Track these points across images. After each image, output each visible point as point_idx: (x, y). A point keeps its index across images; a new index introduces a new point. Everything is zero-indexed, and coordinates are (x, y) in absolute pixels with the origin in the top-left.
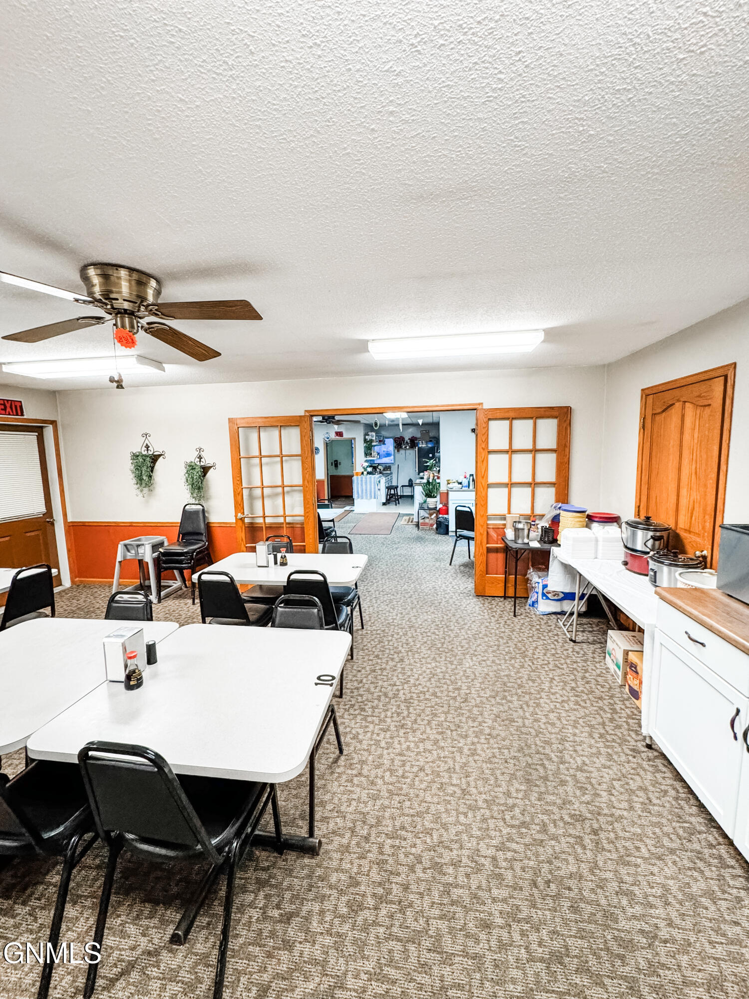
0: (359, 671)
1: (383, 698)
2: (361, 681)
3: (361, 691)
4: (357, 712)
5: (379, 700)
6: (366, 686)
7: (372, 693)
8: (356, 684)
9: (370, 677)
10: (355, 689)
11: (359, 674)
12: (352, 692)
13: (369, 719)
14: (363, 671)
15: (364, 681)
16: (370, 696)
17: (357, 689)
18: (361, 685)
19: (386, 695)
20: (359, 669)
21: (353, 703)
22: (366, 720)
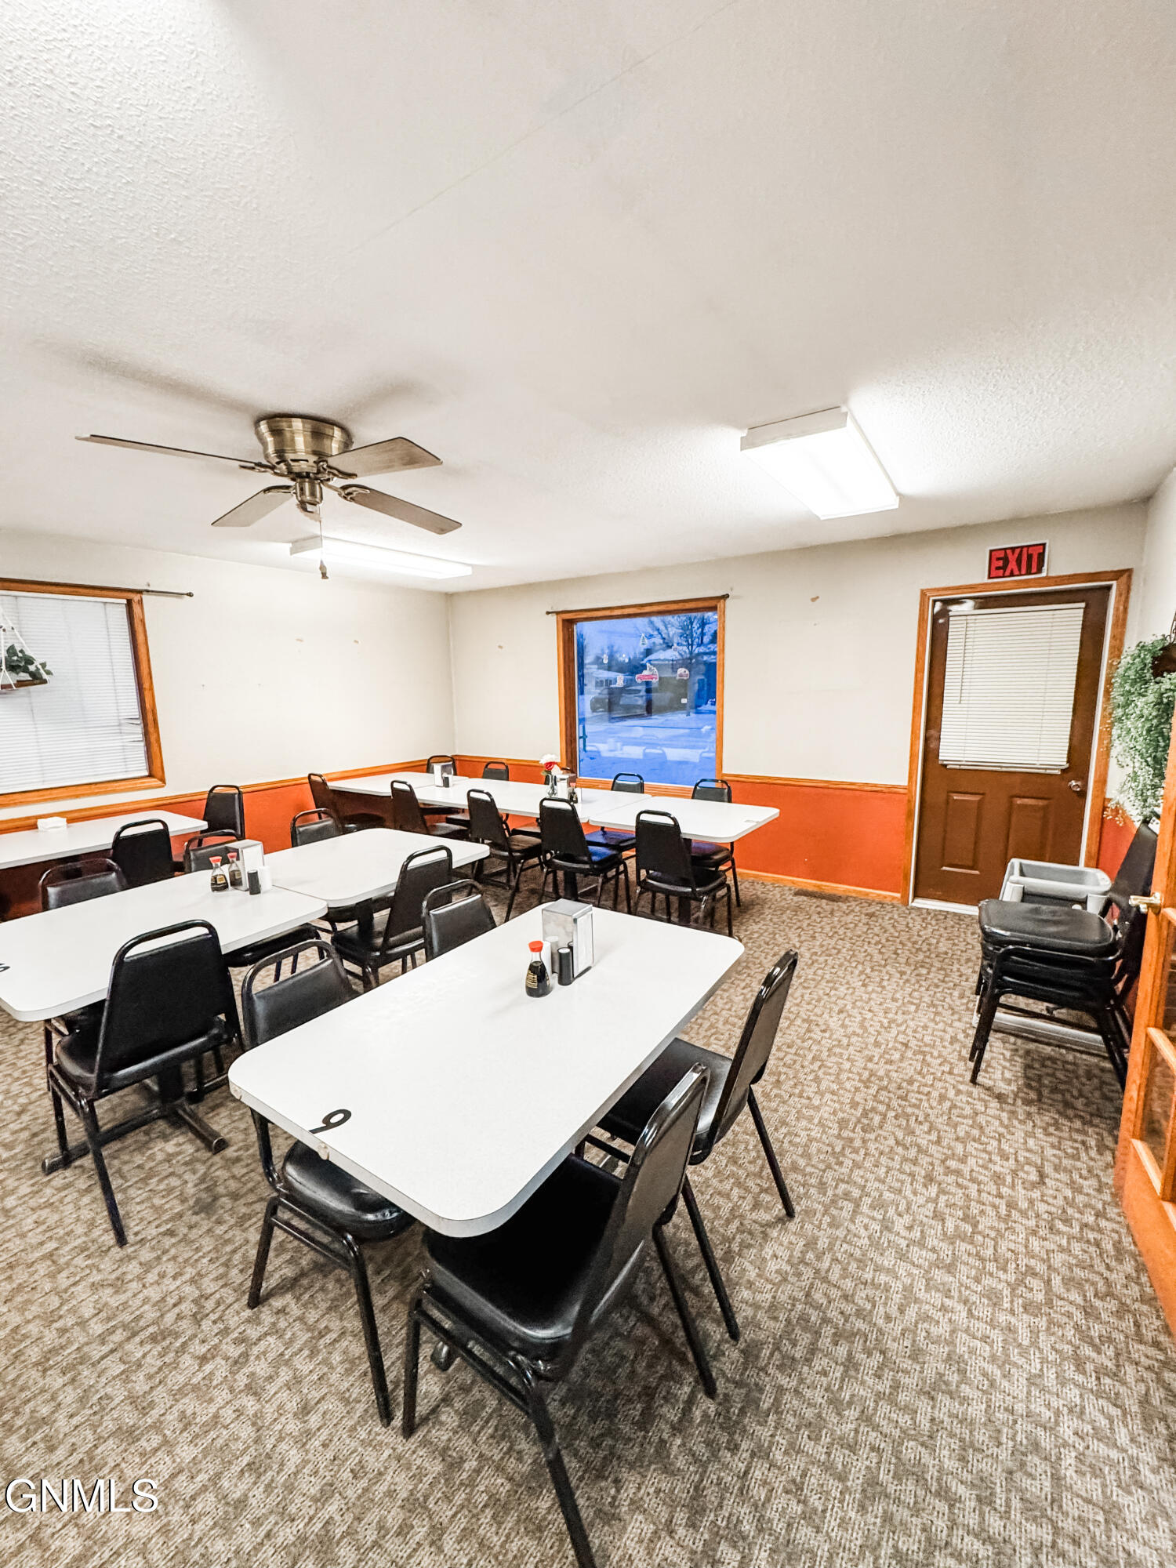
0: (305, 1410)
1: (130, 1418)
2: (252, 1390)
3: (219, 1368)
4: (170, 1318)
5: (132, 1399)
6: (222, 1396)
7: (178, 1394)
8: (261, 1368)
9: (246, 1432)
10: (245, 1355)
11: (292, 1406)
12: (241, 1340)
13: (118, 1336)
14: (293, 1426)
15: (250, 1404)
16: (177, 1379)
17: (238, 1363)
18: (242, 1380)
19: (129, 1435)
20: (314, 1420)
21: (206, 1324)
22: (125, 1327)
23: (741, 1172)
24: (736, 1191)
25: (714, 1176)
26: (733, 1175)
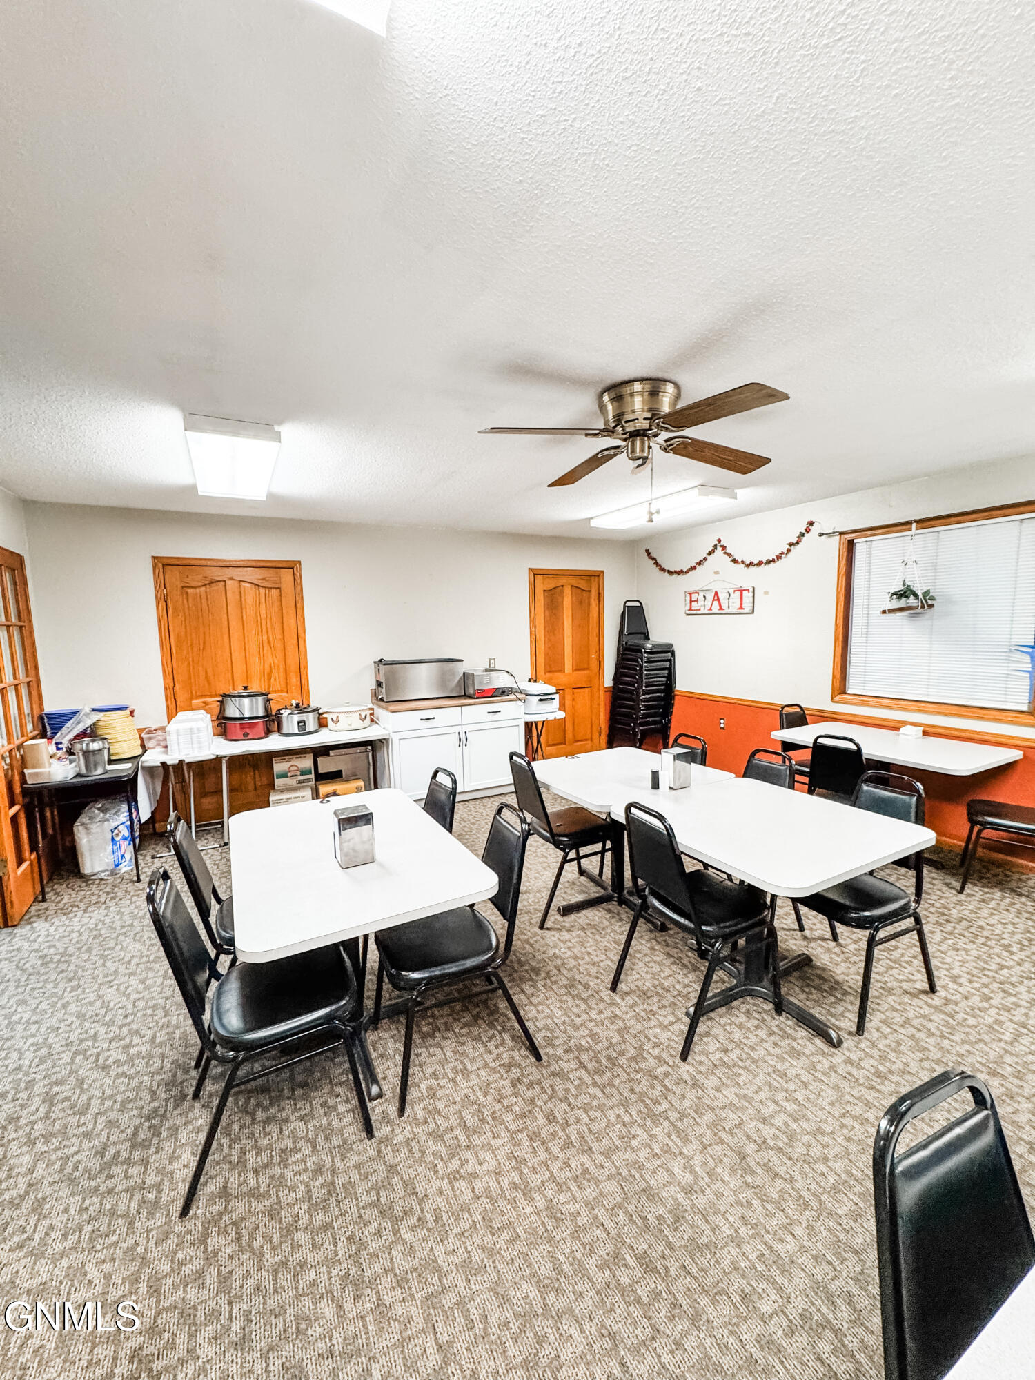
23: (260, 1207)
24: (253, 1184)
25: (282, 1176)
26: (266, 1195)
